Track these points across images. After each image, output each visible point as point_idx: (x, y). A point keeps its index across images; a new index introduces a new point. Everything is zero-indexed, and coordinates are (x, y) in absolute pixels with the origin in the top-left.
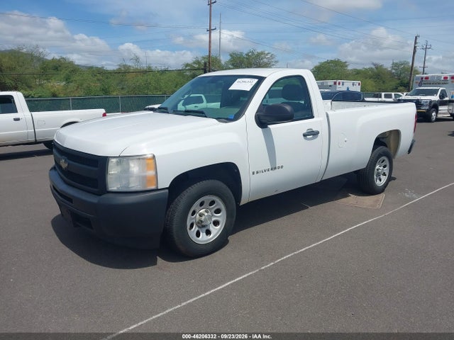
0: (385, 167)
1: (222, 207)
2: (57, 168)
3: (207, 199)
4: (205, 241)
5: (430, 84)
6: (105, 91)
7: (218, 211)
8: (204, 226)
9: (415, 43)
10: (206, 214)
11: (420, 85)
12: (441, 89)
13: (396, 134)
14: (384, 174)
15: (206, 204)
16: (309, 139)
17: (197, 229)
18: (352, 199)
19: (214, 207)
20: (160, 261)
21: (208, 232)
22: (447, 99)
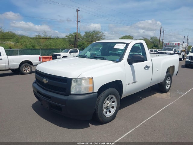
0: (169, 81)
1: (115, 100)
2: (37, 82)
3: (110, 96)
4: (109, 116)
5: (169, 46)
6: (33, 47)
7: (113, 102)
8: (108, 109)
9: (161, 30)
10: (110, 103)
11: (166, 47)
12: (174, 48)
13: (173, 67)
14: (169, 84)
15: (109, 99)
16: (146, 70)
17: (106, 110)
18: (157, 95)
19: (112, 100)
20: (90, 125)
21: (110, 112)
22: (176, 52)
